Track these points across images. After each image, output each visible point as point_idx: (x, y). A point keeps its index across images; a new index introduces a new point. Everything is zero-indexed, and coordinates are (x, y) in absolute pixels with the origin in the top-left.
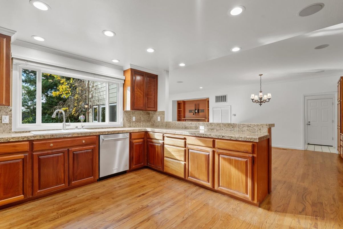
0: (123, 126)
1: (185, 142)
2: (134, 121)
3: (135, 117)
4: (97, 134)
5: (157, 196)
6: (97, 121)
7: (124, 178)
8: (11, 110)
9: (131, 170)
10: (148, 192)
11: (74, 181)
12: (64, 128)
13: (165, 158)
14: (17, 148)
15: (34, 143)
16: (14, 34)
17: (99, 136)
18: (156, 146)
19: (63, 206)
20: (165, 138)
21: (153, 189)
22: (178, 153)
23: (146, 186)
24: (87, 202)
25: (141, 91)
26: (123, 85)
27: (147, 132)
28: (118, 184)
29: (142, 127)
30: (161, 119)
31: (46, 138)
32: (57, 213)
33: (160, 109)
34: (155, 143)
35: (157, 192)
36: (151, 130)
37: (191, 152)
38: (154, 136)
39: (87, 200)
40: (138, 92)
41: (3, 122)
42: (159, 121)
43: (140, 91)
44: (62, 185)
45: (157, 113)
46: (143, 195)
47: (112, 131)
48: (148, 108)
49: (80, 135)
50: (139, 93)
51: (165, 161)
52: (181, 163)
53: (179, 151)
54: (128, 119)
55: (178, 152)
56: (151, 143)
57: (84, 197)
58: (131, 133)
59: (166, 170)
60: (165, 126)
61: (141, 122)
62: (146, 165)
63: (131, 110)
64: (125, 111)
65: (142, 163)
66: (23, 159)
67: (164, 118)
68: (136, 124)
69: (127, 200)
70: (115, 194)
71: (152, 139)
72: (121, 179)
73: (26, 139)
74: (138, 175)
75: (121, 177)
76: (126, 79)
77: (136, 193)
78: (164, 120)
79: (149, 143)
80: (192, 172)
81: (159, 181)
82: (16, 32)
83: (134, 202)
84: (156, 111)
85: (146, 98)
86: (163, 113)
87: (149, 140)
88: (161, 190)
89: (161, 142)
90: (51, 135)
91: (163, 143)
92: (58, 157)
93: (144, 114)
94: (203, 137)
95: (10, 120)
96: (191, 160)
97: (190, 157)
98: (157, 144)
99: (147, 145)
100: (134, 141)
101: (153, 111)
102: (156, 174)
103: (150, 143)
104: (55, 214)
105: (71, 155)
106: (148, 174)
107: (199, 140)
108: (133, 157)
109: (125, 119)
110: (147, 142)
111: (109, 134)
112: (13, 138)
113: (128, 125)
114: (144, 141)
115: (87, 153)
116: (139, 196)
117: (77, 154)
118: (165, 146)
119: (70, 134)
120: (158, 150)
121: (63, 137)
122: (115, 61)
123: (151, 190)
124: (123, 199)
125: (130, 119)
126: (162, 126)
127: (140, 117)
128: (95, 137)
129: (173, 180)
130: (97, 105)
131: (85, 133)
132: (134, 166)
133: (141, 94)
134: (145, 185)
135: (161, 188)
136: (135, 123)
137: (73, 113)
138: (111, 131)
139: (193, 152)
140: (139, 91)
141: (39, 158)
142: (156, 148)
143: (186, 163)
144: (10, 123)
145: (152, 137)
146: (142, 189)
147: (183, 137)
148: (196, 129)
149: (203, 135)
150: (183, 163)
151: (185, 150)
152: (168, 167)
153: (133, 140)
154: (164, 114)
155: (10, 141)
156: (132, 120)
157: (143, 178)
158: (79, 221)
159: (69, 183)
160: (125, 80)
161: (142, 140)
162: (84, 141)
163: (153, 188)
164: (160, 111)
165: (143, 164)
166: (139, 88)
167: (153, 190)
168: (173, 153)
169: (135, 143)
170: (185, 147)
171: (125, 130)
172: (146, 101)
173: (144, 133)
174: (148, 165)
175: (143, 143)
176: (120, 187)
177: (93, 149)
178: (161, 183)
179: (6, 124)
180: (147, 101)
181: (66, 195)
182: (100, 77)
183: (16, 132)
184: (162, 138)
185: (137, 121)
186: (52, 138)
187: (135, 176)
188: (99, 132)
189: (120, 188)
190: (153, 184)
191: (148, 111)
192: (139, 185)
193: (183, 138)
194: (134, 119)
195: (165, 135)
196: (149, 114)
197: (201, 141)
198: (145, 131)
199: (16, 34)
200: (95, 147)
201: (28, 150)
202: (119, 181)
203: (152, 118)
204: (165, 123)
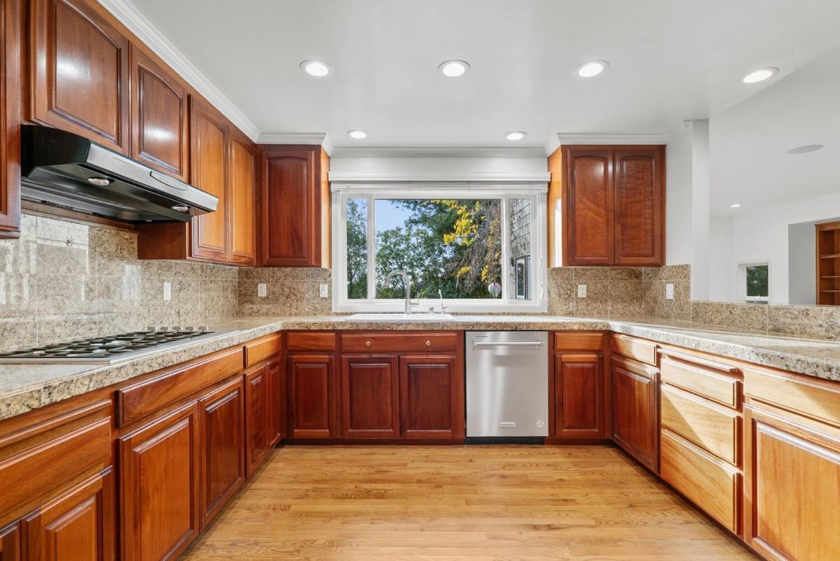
0: (546, 311)
1: (739, 387)
2: (583, 299)
3: (585, 286)
4: (459, 328)
5: (592, 554)
6: (523, 297)
7: (530, 455)
8: (330, 275)
9: (555, 439)
10: (569, 527)
11: (410, 429)
12: (408, 311)
13: (664, 432)
14: (320, 343)
15: (343, 336)
16: (323, 138)
17: (465, 331)
18: (636, 384)
19: (374, 476)
20: (662, 360)
21: (592, 522)
22: (708, 426)
23: (577, 504)
24: (415, 487)
25: (598, 205)
26: (546, 196)
27: (609, 335)
28: (503, 468)
29: (598, 318)
30: (677, 293)
31: (361, 328)
32: (356, 488)
33: (674, 257)
34: (632, 372)
35: (601, 541)
36: (622, 327)
37: (764, 436)
38: (631, 348)
39: (419, 481)
40: (586, 211)
41: (321, 296)
42: (672, 297)
43: (592, 205)
44: (388, 430)
45: (664, 273)
46: (550, 527)
47: (498, 323)
48: (624, 256)
49: (421, 328)
50: (591, 214)
51: (662, 442)
52: (722, 470)
53: (715, 419)
54: (562, 291)
55: (707, 422)
56: (622, 371)
57: (418, 471)
58: (556, 333)
59: (667, 473)
60: (690, 316)
61: (606, 300)
62: (608, 436)
63: (563, 265)
64: (554, 269)
65: (594, 427)
66: (328, 364)
67: (687, 288)
68: (589, 308)
69: (497, 521)
70: (480, 492)
71: (625, 357)
72: (521, 456)
73: (330, 328)
74: (572, 460)
75: (524, 450)
76: (554, 180)
77: (531, 515)
78: (687, 296)
79: (617, 368)
80: (770, 526)
81: (631, 506)
82: (325, 134)
83: (510, 539)
84: (660, 263)
85: (618, 227)
86: (684, 270)
87: (615, 358)
88: (617, 541)
89: (651, 371)
90: (368, 324)
91: (658, 375)
92: (380, 369)
93: (618, 276)
94: (829, 381)
95: (330, 291)
96: (763, 468)
97: (763, 458)
98: (637, 376)
99: (612, 375)
100: (564, 356)
101: (648, 265)
102: (635, 478)
103: (618, 370)
104: (352, 486)
105: (405, 372)
106: (609, 468)
107: (805, 388)
108: (562, 404)
109: (554, 291)
110: (612, 363)
111: (489, 329)
112: (314, 324)
113: (564, 308)
114: (601, 360)
115: (436, 369)
116: (535, 527)
117: (416, 370)
118: (664, 388)
119: (402, 324)
120: (644, 396)
121: (388, 329)
122: (515, 137)
123: (582, 522)
124: (488, 515)
125: (569, 292)
126: (681, 316)
127: (605, 287)
128: (454, 334)
129: (687, 523)
130: (522, 258)
131: (432, 324)
132: (565, 430)
133: (596, 217)
134: (573, 501)
135: (621, 531)
136: (588, 305)
137: (483, 278)
138: (494, 323)
139: (774, 440)
140: (590, 209)
141: (350, 366)
142: (635, 391)
143: (743, 473)
144: (330, 298)
145: (625, 352)
146: (558, 508)
147: (728, 365)
148: (830, 338)
149: (830, 370)
150: (732, 471)
151: (740, 420)
152: (673, 466)
153: (562, 354)
154: (687, 276)
155: (311, 329)
156: (576, 294)
157: (583, 474)
158: (372, 523)
159: (402, 430)
160: (550, 184)
161: (594, 356)
162: (428, 343)
163: (594, 519)
164: (674, 264)
165: (596, 430)
166: (588, 199)
167: (592, 527)
168: (690, 420)
169: (568, 362)
170: (739, 408)
171: (534, 324)
172: (618, 235)
173: (601, 335)
174: (615, 440)
175: (597, 365)
176: (503, 477)
177: (451, 364)
178: (634, 516)
179: (325, 298)
180: (623, 234)
181: (394, 454)
182: (472, 186)
183: (337, 314)
184: (651, 359)
185: (593, 297)
186: (370, 328)
187: (565, 459)
188: (464, 324)
189: (501, 480)
190: (604, 506)
191: (633, 268)
192: (557, 491)
193: (728, 368)
194: (582, 291)
195: (665, 350)
196: (638, 276)
197: (813, 393)
198: (604, 329)
199: (326, 137)
200: (454, 359)
201: (334, 349)
202: (512, 460)
203: (648, 289)
204: (692, 308)
